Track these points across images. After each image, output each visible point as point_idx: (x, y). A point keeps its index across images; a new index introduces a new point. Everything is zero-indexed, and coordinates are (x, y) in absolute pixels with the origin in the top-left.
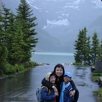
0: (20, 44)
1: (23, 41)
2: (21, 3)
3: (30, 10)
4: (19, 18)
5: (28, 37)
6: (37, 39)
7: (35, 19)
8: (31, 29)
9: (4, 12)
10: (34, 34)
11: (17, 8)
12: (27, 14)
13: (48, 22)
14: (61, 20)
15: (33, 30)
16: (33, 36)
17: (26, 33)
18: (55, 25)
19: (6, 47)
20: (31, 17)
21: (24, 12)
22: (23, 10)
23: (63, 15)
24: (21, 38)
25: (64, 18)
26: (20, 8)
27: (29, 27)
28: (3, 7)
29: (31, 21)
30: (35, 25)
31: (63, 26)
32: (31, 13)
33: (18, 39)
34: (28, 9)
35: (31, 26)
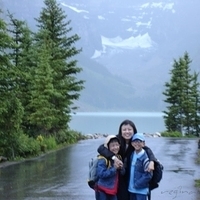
0: (46, 94)
1: (52, 86)
2: (46, 7)
3: (64, 21)
4: (42, 38)
5: (63, 77)
6: (81, 82)
7: (76, 38)
8: (68, 61)
9: (13, 28)
10: (74, 71)
11: (38, 16)
12: (59, 28)
13: (105, 41)
14: (135, 36)
15: (73, 64)
16: (72, 75)
17: (57, 70)
18: (119, 48)
19: (18, 100)
20: (69, 35)
21: (53, 26)
22: (49, 21)
23: (139, 24)
24: (48, 81)
25: (142, 31)
26: (44, 17)
27: (64, 57)
28: (11, 16)
29: (69, 44)
30: (75, 53)
31: (139, 50)
32: (67, 27)
33: (41, 83)
34: (61, 18)
35: (69, 55)
